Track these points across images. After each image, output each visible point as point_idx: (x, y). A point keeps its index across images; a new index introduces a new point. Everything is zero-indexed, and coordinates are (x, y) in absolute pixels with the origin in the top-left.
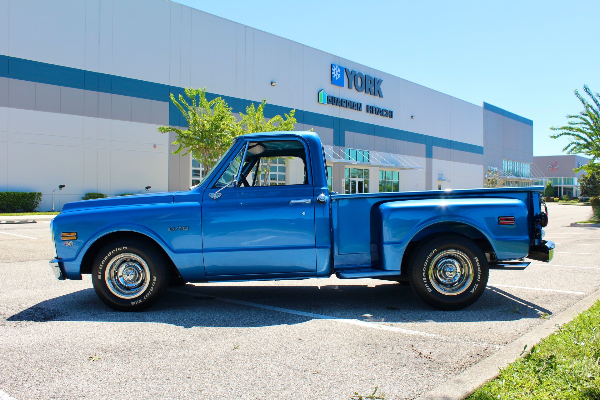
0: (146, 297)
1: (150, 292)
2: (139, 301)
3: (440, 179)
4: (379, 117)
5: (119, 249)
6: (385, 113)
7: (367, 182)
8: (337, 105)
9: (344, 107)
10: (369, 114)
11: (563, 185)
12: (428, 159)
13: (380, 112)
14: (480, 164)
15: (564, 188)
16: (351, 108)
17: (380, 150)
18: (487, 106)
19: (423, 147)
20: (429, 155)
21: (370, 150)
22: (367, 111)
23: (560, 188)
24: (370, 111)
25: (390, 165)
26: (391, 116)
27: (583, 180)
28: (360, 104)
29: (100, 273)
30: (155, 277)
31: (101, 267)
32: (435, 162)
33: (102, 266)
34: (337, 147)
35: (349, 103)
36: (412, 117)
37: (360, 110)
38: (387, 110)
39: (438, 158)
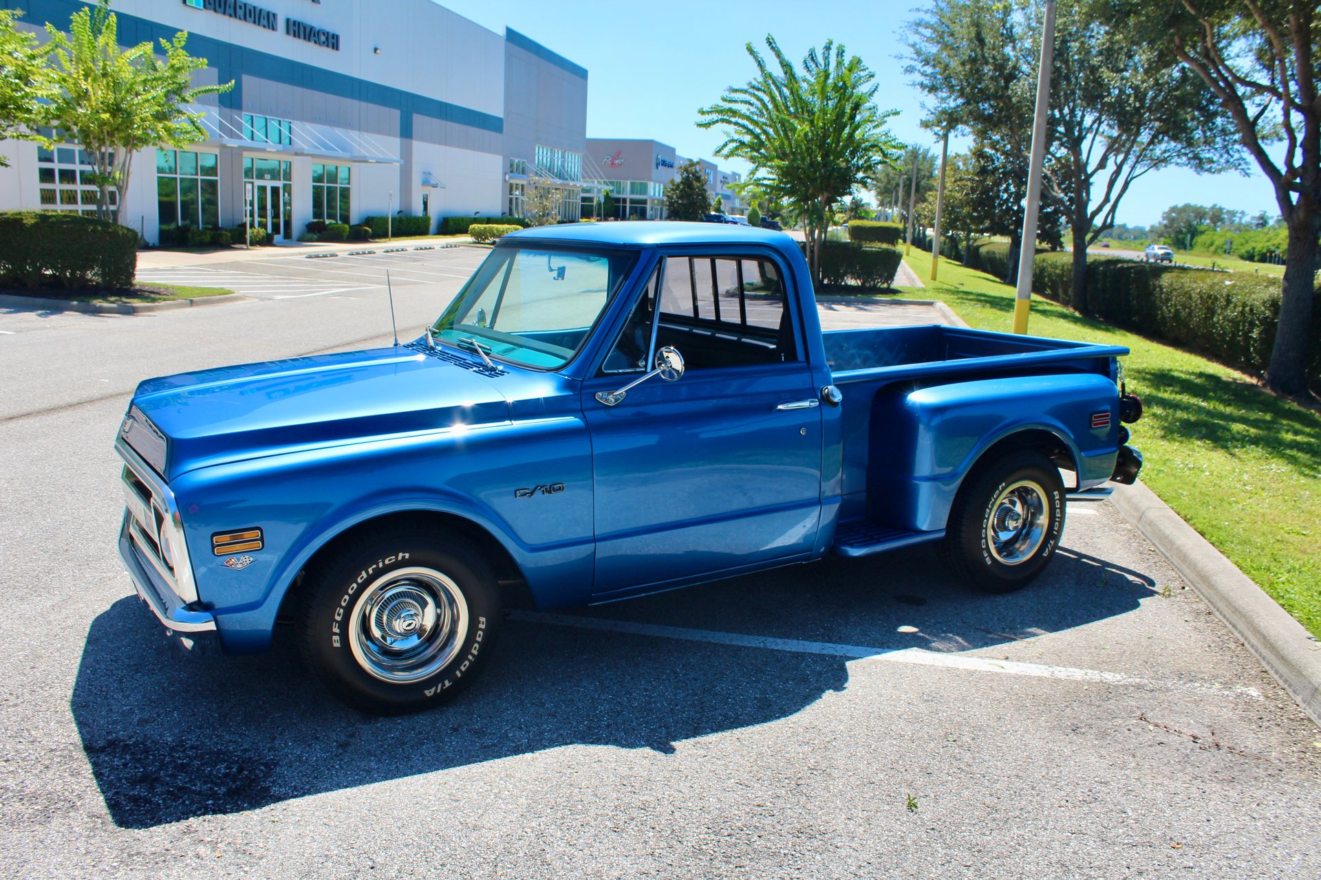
0: (461, 671)
1: (470, 657)
2: (443, 685)
3: (426, 183)
4: (311, 46)
5: (387, 562)
6: (323, 38)
7: (288, 189)
8: (224, 13)
9: (240, 19)
10: (290, 38)
11: (628, 195)
12: (405, 140)
13: (314, 36)
14: (497, 154)
15: (632, 201)
16: (255, 22)
17: (313, 120)
18: (513, 37)
19: (396, 113)
20: (406, 132)
21: (293, 119)
22: (288, 33)
23: (624, 200)
24: (294, 32)
25: (340, 153)
26: (336, 46)
27: (673, 190)
28: (274, 15)
29: (336, 630)
30: (482, 619)
31: (339, 615)
32: (417, 146)
33: (342, 611)
34: (227, 111)
35: (250, 11)
36: (376, 50)
37: (273, 29)
38: (328, 33)
39: (423, 139)
